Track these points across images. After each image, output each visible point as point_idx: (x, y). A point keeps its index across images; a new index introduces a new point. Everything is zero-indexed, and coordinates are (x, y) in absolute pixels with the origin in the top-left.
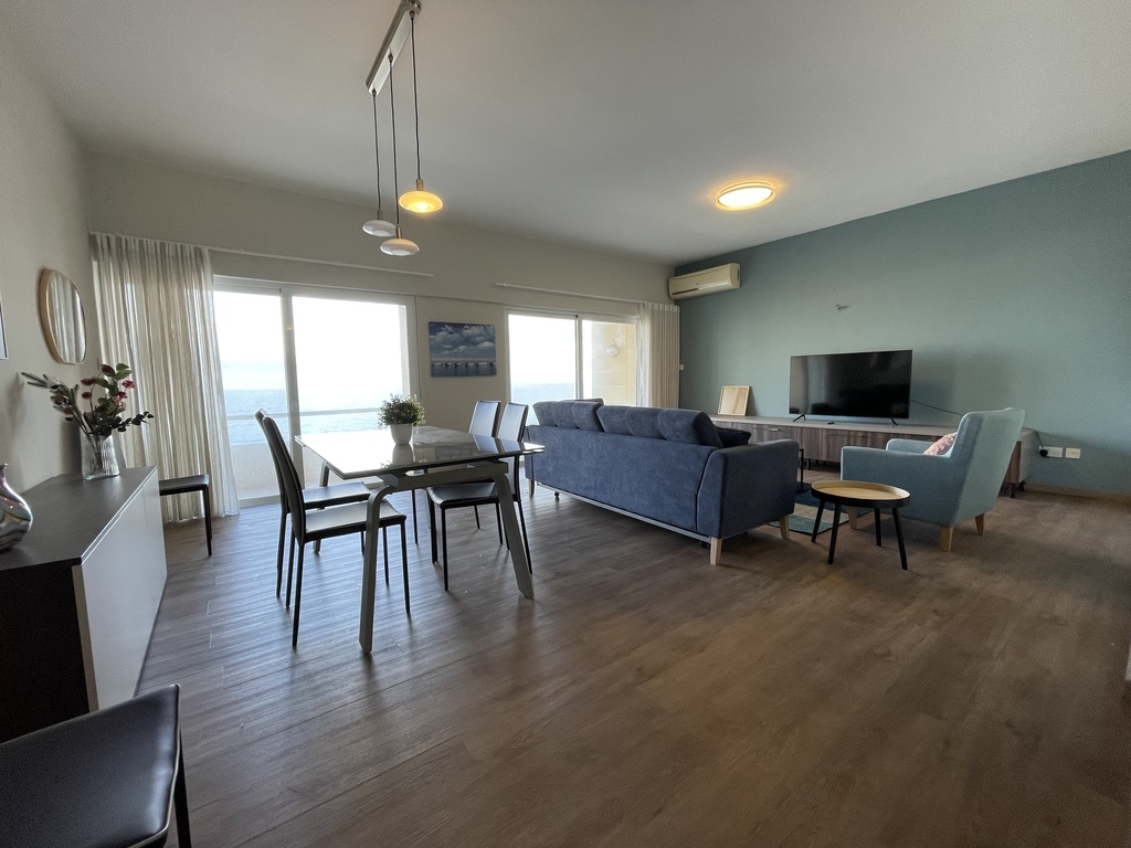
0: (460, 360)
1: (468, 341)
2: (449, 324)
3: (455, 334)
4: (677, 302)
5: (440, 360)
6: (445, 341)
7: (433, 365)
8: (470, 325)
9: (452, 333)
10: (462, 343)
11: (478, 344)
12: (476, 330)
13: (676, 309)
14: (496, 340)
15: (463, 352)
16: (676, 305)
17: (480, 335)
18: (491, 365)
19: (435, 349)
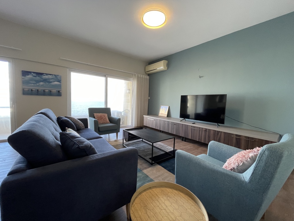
0: (41, 89)
1: (45, 80)
2: (34, 73)
3: (38, 77)
4: (149, 75)
5: (27, 88)
6: (31, 80)
7: (23, 90)
8: (47, 74)
9: (35, 77)
10: (41, 81)
11: (51, 82)
12: (50, 77)
13: (148, 77)
14: (62, 81)
15: (42, 85)
16: (148, 76)
17: (52, 79)
18: (59, 92)
19: (24, 83)
